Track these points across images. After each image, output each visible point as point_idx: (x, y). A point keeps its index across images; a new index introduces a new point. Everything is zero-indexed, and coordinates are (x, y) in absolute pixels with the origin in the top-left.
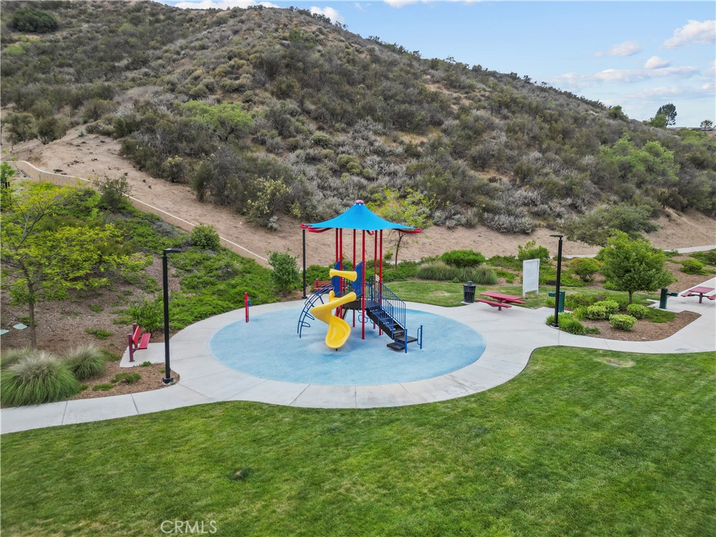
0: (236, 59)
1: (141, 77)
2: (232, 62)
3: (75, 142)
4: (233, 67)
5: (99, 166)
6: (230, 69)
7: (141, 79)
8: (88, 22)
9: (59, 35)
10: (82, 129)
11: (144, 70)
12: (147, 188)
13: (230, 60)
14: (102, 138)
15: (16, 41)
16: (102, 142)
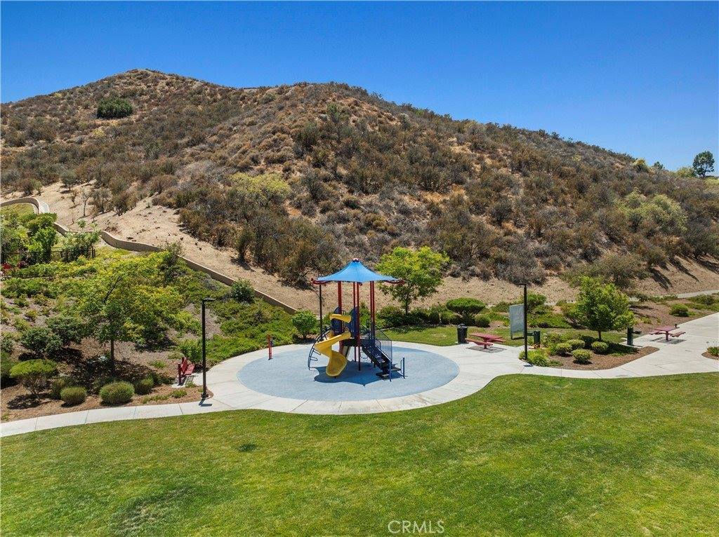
0: (278, 133)
1: (199, 152)
2: (275, 137)
3: (143, 213)
4: (275, 141)
5: (161, 233)
6: (273, 143)
7: (199, 154)
8: (157, 105)
9: (133, 118)
10: (149, 200)
11: (203, 146)
12: (198, 250)
13: (274, 134)
14: (164, 208)
15: (99, 126)
16: (164, 212)
